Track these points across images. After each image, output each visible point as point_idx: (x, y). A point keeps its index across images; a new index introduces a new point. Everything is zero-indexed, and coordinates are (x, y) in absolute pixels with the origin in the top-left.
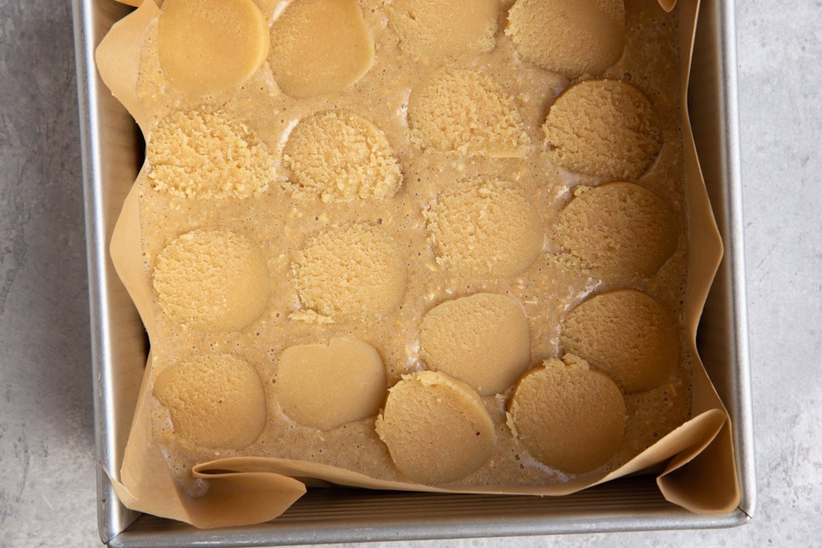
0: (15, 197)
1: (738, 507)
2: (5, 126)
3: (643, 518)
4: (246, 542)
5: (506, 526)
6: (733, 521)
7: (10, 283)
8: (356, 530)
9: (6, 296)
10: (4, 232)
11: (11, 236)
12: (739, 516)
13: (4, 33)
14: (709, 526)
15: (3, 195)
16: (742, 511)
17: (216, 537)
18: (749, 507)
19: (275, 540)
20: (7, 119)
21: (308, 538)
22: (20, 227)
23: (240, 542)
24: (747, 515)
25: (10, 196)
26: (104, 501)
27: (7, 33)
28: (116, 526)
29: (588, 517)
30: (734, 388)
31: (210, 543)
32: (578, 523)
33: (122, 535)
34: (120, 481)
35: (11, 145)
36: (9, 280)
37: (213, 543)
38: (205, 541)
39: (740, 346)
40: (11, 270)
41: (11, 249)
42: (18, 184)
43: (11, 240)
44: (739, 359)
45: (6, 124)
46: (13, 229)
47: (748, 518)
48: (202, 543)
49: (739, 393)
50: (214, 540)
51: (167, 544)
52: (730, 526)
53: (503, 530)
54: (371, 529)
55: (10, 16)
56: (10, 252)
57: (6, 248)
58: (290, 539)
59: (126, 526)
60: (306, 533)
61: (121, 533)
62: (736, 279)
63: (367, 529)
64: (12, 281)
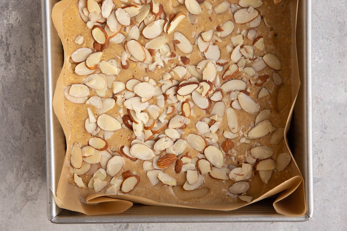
0: (41, 154)
1: (306, 214)
2: (37, 125)
3: (267, 217)
4: (106, 221)
5: (211, 218)
6: (304, 219)
7: (40, 188)
8: (151, 218)
9: (38, 194)
10: (37, 168)
11: (40, 169)
12: (306, 217)
13: (37, 88)
14: (294, 221)
15: (37, 153)
16: (308, 215)
17: (94, 219)
18: (310, 214)
19: (118, 221)
20: (38, 122)
21: (132, 221)
22: (43, 166)
23: (104, 221)
24: (309, 217)
25: (39, 153)
26: (50, 203)
27: (38, 88)
28: (54, 214)
29: (245, 216)
30: (306, 166)
31: (92, 221)
32: (241, 218)
33: (56, 217)
34: (56, 196)
35: (40, 133)
36: (39, 187)
37: (93, 221)
38: (90, 220)
39: (309, 149)
40: (40, 183)
41: (40, 174)
42: (43, 149)
43: (40, 171)
44: (308, 154)
45: (38, 124)
46: (40, 166)
47: (310, 218)
48: (89, 221)
49: (308, 168)
50: (94, 220)
51: (75, 221)
52: (302, 221)
53: (210, 220)
54: (157, 218)
55: (39, 81)
56: (39, 176)
57: (38, 174)
58: (124, 221)
59: (59, 213)
60: (130, 219)
61: (56, 216)
62: (308, 122)
63: (155, 218)
64: (41, 187)
